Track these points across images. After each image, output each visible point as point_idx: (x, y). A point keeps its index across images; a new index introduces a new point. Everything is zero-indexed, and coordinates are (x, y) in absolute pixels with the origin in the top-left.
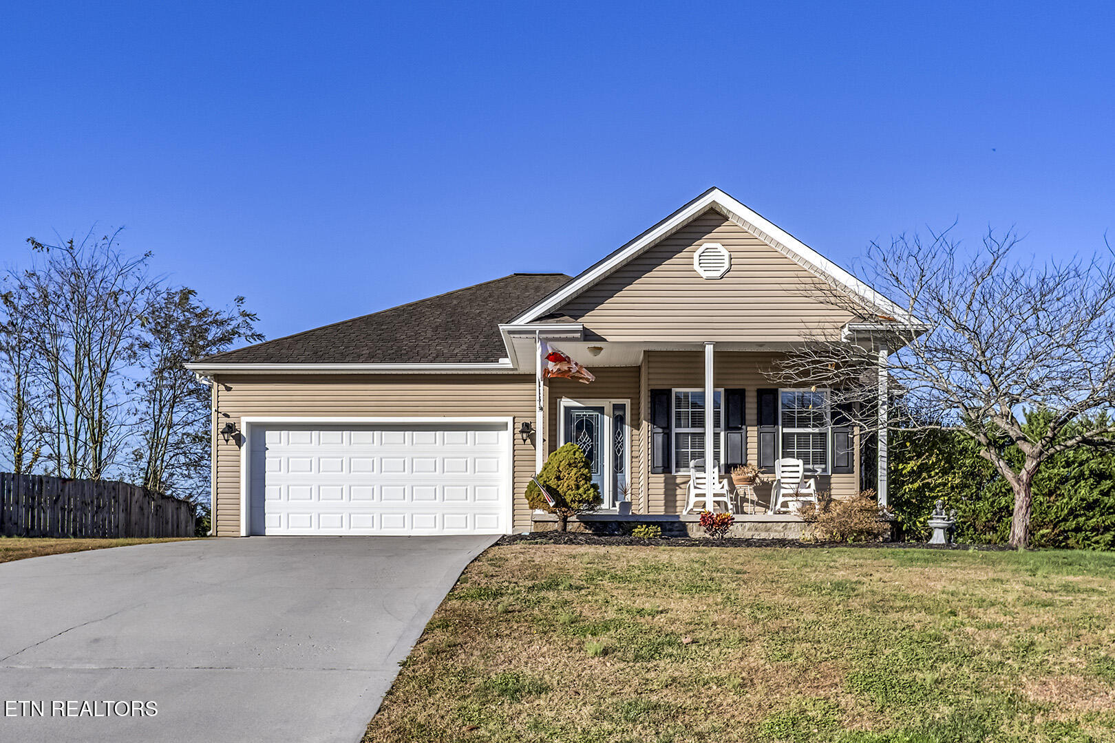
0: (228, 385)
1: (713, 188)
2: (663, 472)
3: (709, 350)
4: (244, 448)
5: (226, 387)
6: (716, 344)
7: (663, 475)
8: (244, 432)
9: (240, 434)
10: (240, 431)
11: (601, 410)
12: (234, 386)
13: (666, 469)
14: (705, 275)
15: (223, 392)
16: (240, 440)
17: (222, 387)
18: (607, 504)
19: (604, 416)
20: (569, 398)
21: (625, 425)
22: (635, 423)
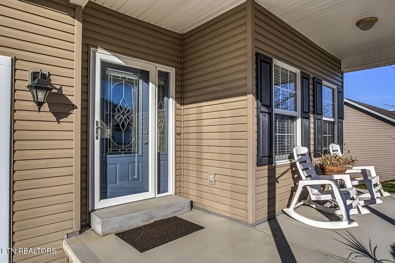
7: (266, 167)
11: (145, 75)
18: (151, 193)
19: (148, 84)
20: (106, 49)
21: (168, 97)
22: (179, 96)
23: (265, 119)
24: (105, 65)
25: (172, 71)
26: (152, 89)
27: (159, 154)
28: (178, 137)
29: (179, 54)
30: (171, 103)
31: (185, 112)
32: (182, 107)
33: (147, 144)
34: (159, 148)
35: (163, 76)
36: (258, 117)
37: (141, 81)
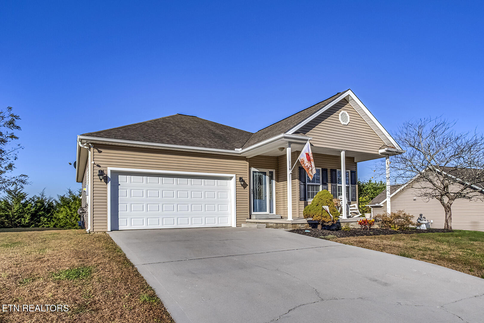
0: (99, 149)
1: (349, 90)
2: (304, 200)
3: (343, 154)
4: (109, 184)
5: (98, 150)
6: (346, 152)
7: (303, 201)
8: (109, 175)
9: (107, 177)
10: (107, 175)
11: (265, 174)
12: (103, 151)
13: (305, 199)
14: (343, 123)
15: (97, 153)
16: (107, 179)
17: (96, 150)
18: (268, 212)
19: (266, 176)
20: (254, 167)
21: (273, 180)
22: (277, 179)
23: (302, 187)
24: (254, 172)
25: (274, 171)
26: (267, 178)
27: (270, 200)
28: (276, 194)
29: (277, 164)
30: (274, 182)
31: (279, 185)
32: (278, 183)
33: (266, 196)
34: (270, 198)
35: (271, 173)
36: (300, 186)
37: (263, 175)
